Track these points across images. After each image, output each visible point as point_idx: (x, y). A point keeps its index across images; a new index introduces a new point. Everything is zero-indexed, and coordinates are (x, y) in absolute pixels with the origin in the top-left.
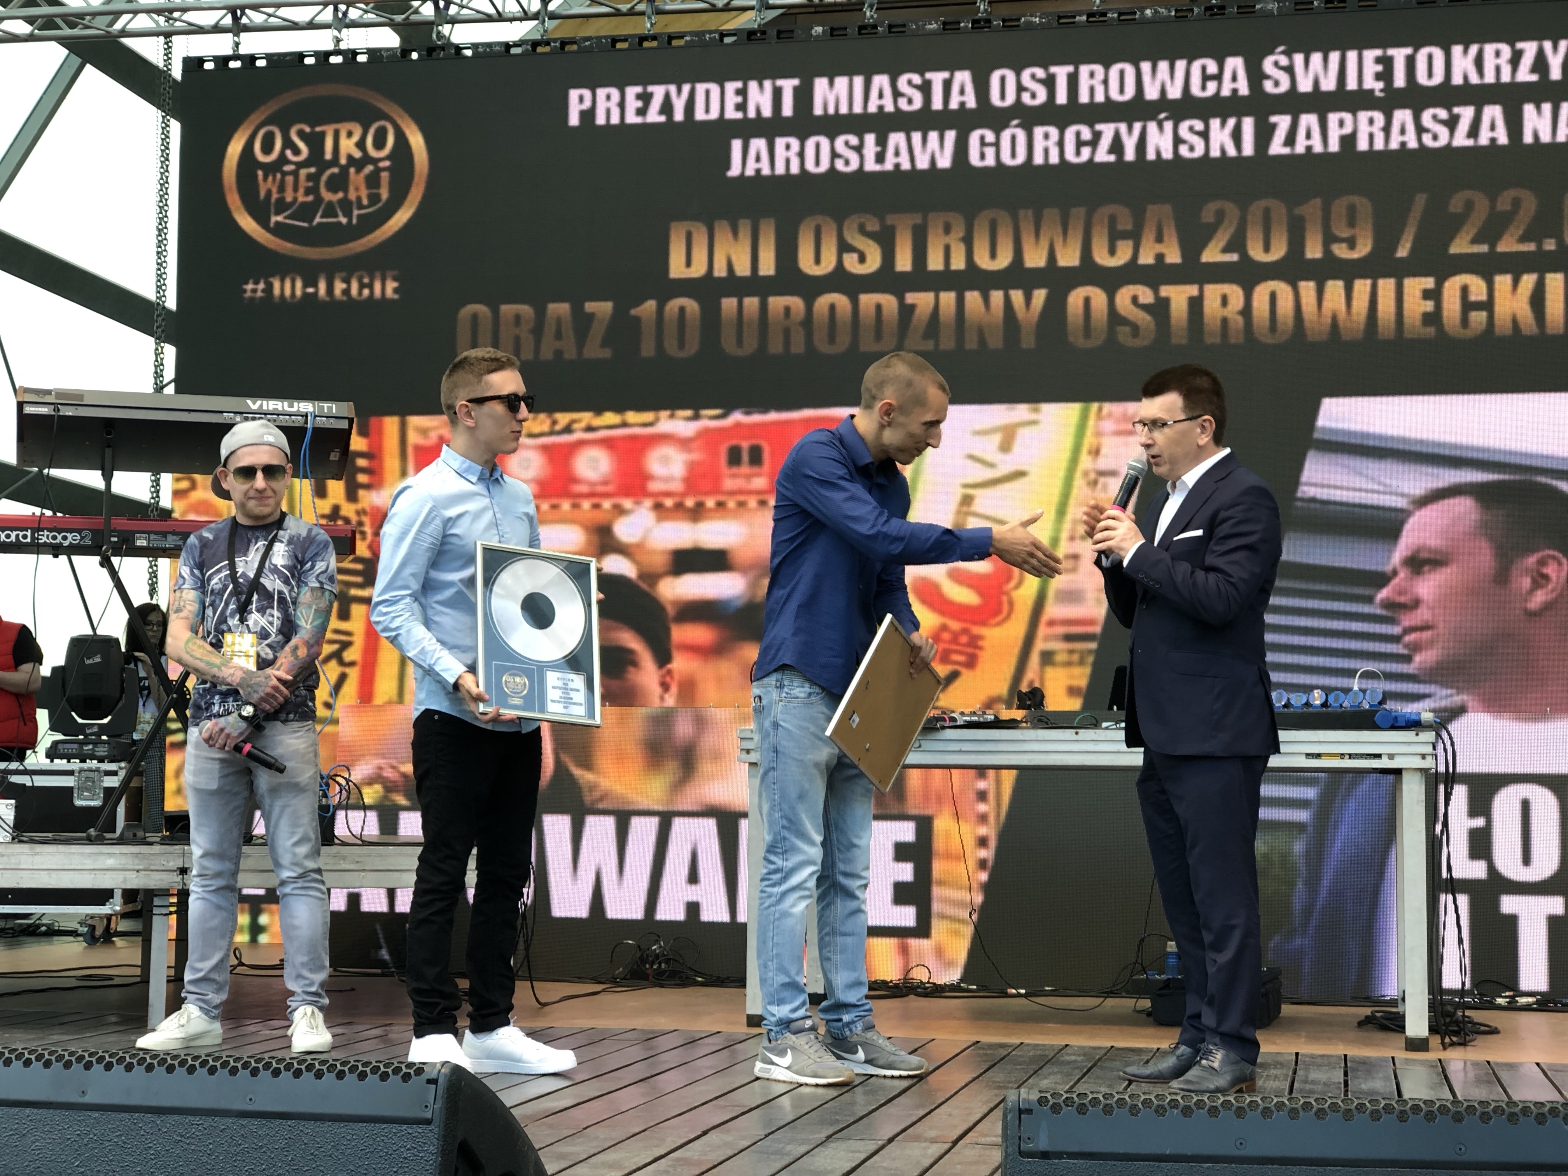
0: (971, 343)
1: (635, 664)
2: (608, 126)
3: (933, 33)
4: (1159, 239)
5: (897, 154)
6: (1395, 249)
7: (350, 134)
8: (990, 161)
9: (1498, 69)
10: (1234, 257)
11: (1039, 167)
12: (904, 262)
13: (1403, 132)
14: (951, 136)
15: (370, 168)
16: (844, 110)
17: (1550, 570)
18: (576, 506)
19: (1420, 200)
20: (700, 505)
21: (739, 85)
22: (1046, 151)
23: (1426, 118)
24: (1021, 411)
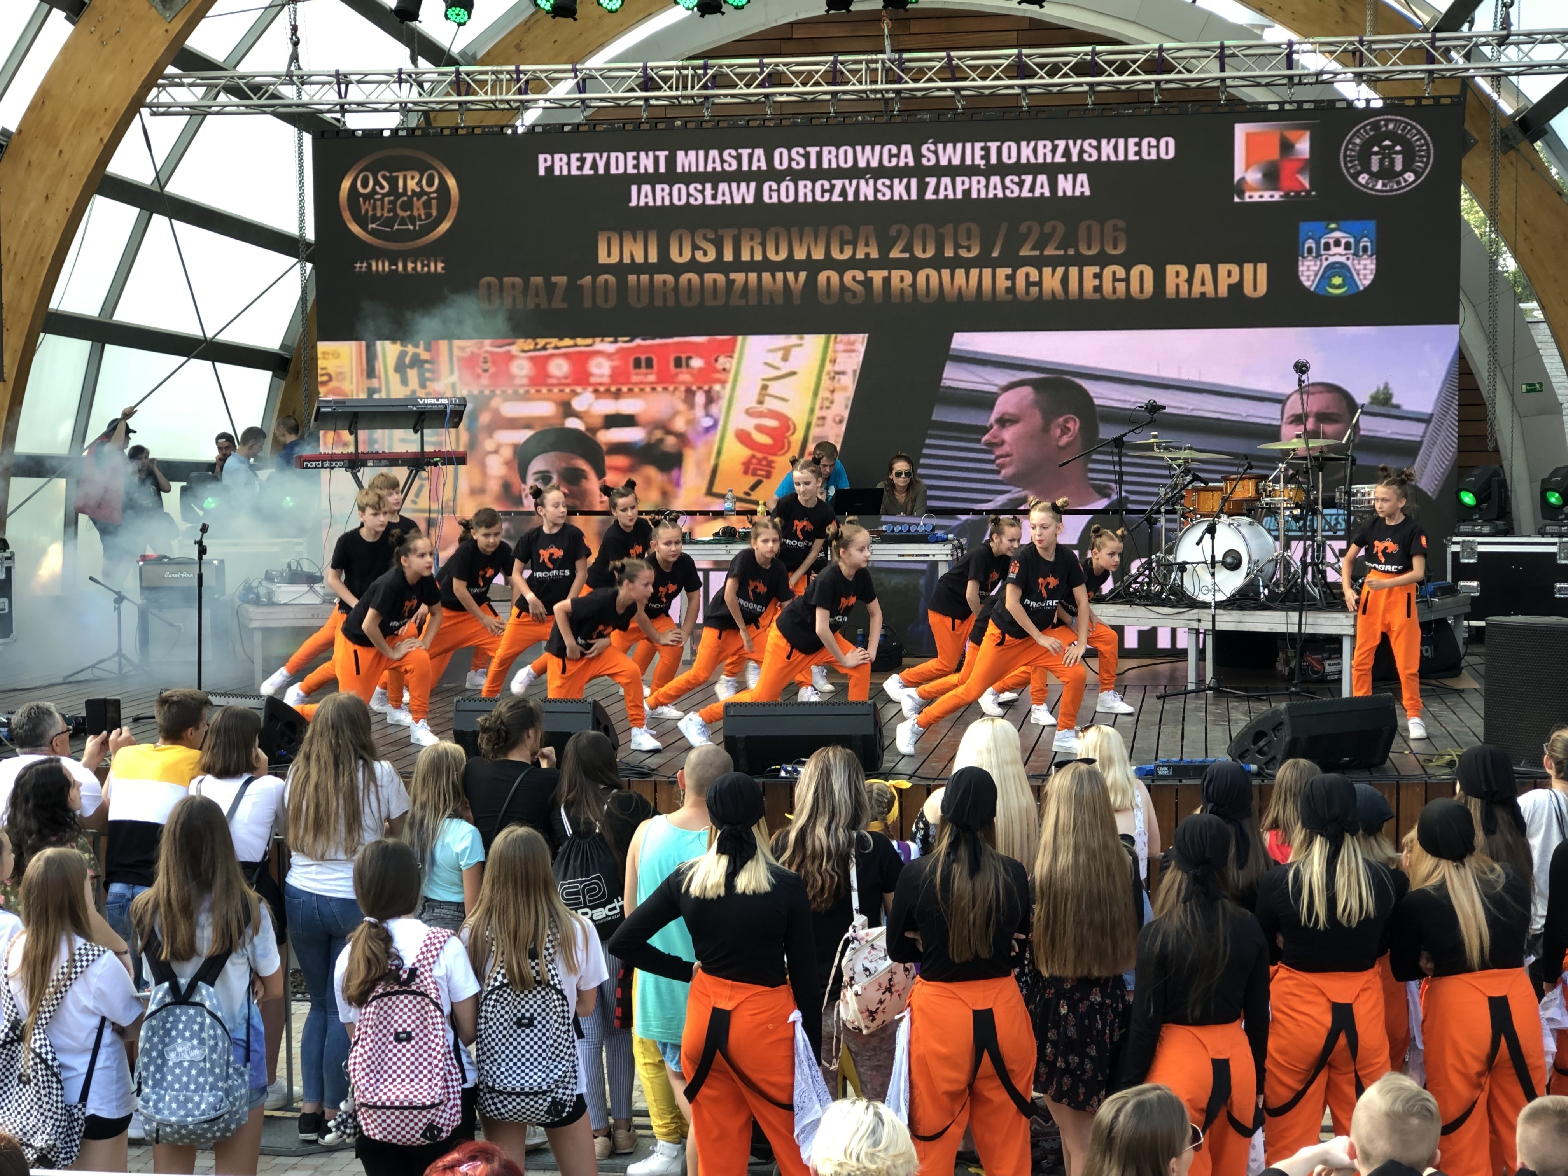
0: (766, 302)
1: (586, 478)
2: (561, 175)
3: (742, 127)
4: (867, 245)
5: (724, 195)
6: (992, 252)
7: (413, 178)
8: (775, 200)
9: (1045, 155)
10: (907, 255)
11: (801, 204)
12: (728, 256)
13: (995, 188)
14: (753, 185)
15: (425, 198)
16: (694, 169)
17: (1070, 425)
18: (550, 391)
19: (1005, 226)
20: (619, 390)
21: (635, 154)
22: (805, 195)
23: (1008, 180)
24: (793, 339)
